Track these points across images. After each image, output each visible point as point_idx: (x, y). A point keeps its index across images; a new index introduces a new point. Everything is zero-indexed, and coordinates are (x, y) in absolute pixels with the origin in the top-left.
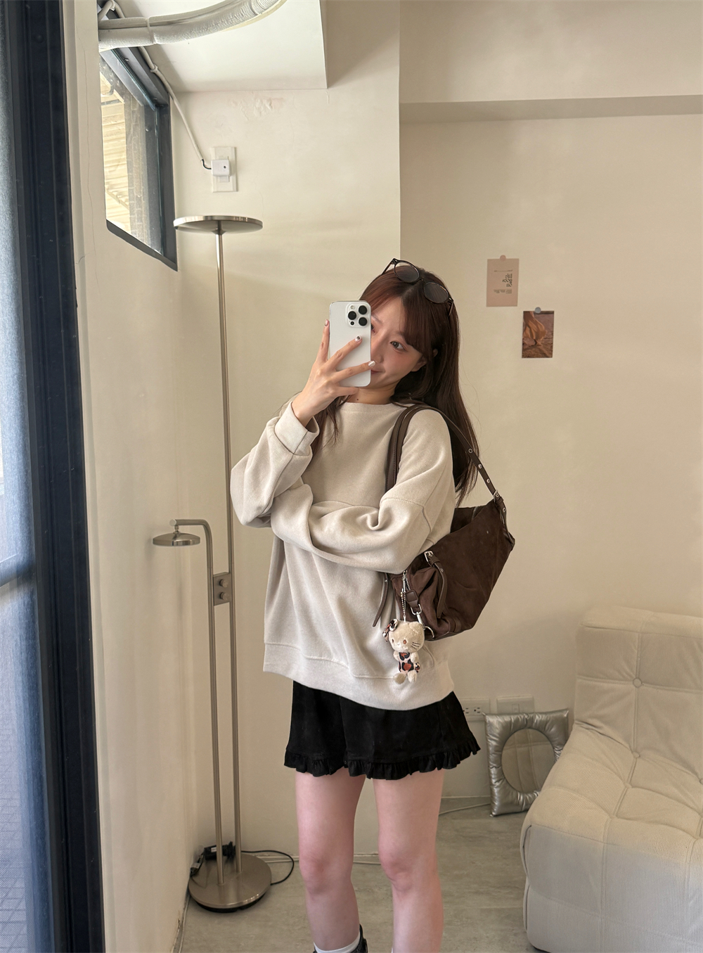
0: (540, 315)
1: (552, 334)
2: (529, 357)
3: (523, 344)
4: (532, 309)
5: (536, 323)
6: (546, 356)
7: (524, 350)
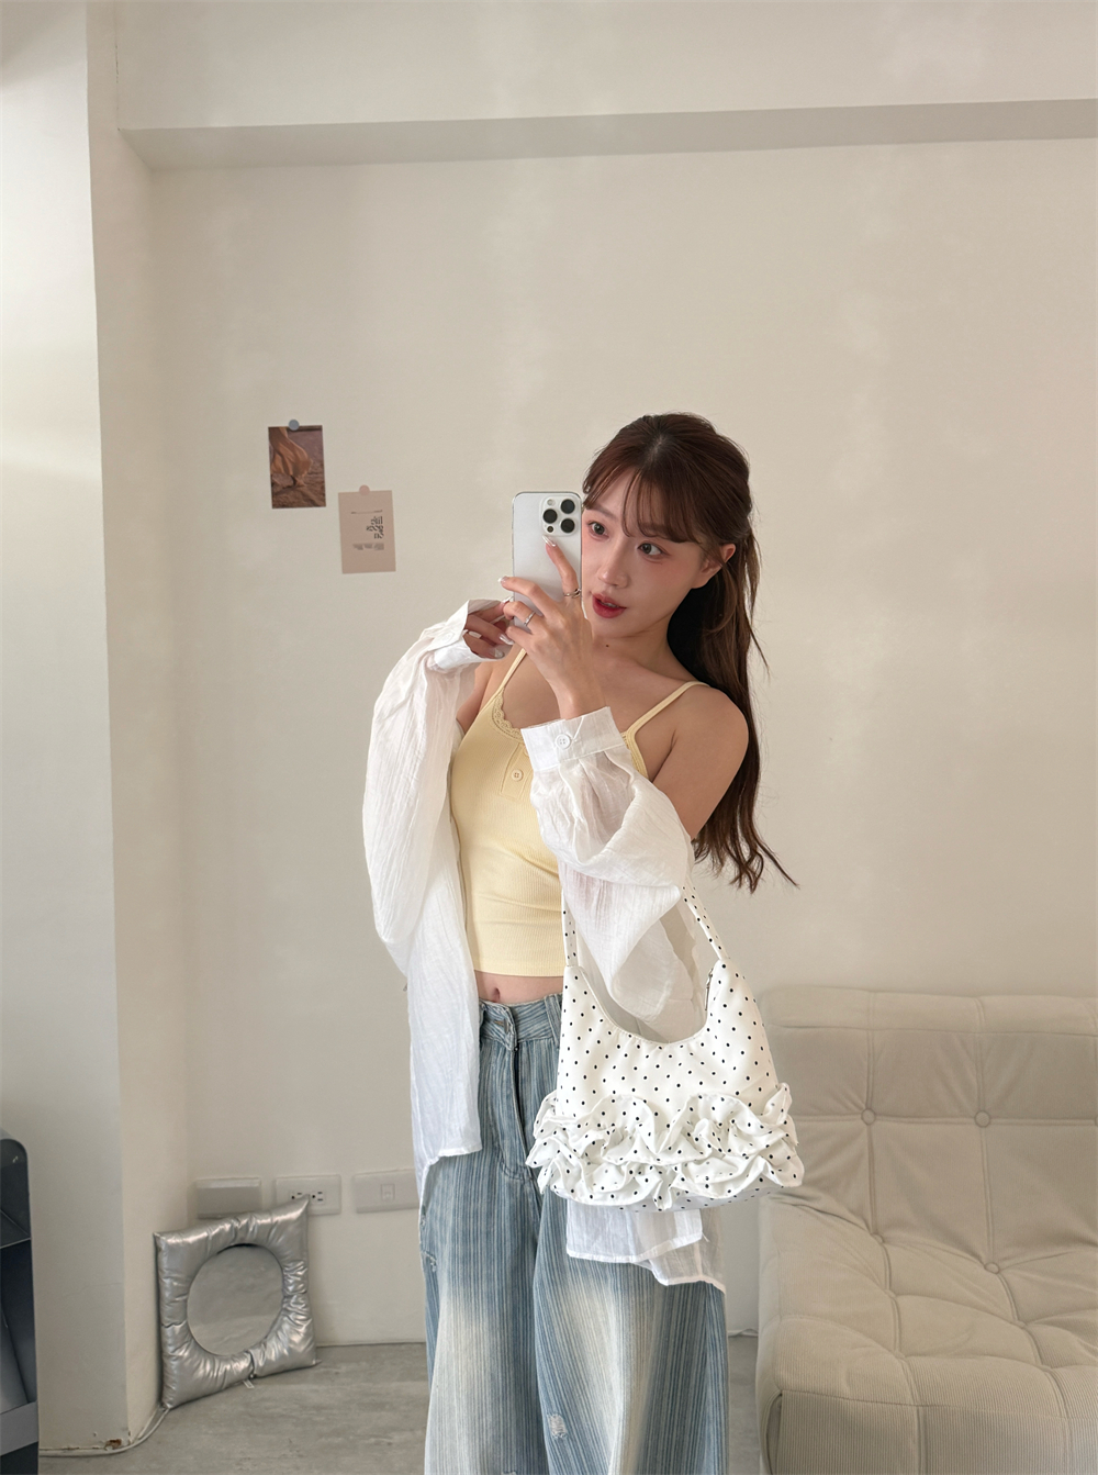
0: (299, 434)
1: (322, 465)
2: (284, 506)
3: (273, 484)
4: (284, 423)
5: (292, 448)
6: (314, 504)
7: (274, 494)
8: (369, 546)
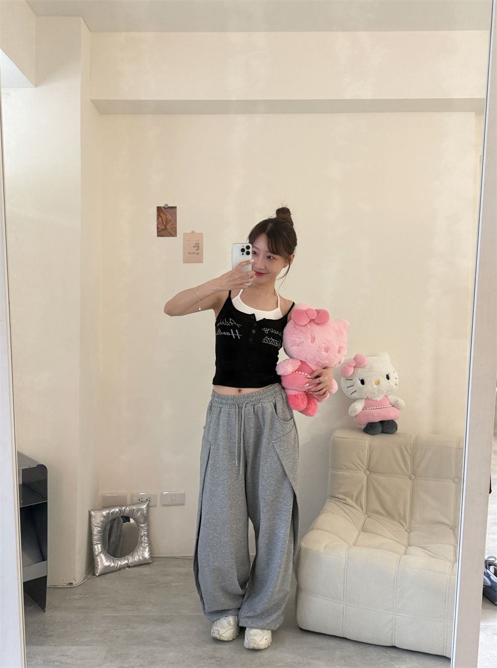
0: (168, 209)
1: (176, 221)
2: (161, 236)
3: (158, 228)
4: (162, 205)
5: (165, 214)
6: (172, 236)
7: (158, 232)
8: (194, 253)
